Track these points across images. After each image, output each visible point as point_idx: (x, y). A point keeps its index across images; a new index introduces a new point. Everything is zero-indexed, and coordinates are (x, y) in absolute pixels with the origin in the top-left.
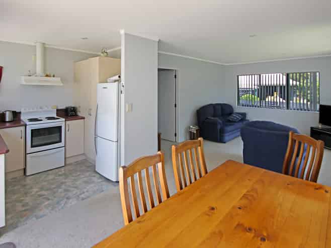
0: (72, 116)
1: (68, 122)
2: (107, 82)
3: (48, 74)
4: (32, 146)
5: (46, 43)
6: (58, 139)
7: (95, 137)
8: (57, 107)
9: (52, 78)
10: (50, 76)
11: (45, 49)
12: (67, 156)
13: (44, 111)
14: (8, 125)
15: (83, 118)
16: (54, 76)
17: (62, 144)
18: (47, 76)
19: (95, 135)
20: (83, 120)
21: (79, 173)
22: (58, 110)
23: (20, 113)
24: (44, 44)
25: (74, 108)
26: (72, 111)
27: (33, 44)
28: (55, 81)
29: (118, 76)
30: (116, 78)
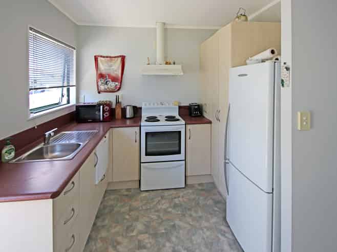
0: (196, 116)
1: (189, 127)
2: (246, 64)
3: (168, 61)
4: (147, 154)
5: (167, 22)
6: (177, 149)
7: (225, 163)
8: (180, 103)
9: (172, 66)
10: (170, 64)
11: (165, 31)
12: (188, 174)
13: (165, 108)
14: (128, 122)
15: (210, 122)
16: (174, 63)
17: (181, 156)
18: (167, 63)
19: (225, 159)
20: (209, 125)
21: (200, 214)
22: (180, 107)
23: (141, 108)
24: (164, 24)
25: (198, 106)
26: (196, 110)
27: (153, 26)
28: (176, 70)
29: (269, 51)
30: (267, 54)
